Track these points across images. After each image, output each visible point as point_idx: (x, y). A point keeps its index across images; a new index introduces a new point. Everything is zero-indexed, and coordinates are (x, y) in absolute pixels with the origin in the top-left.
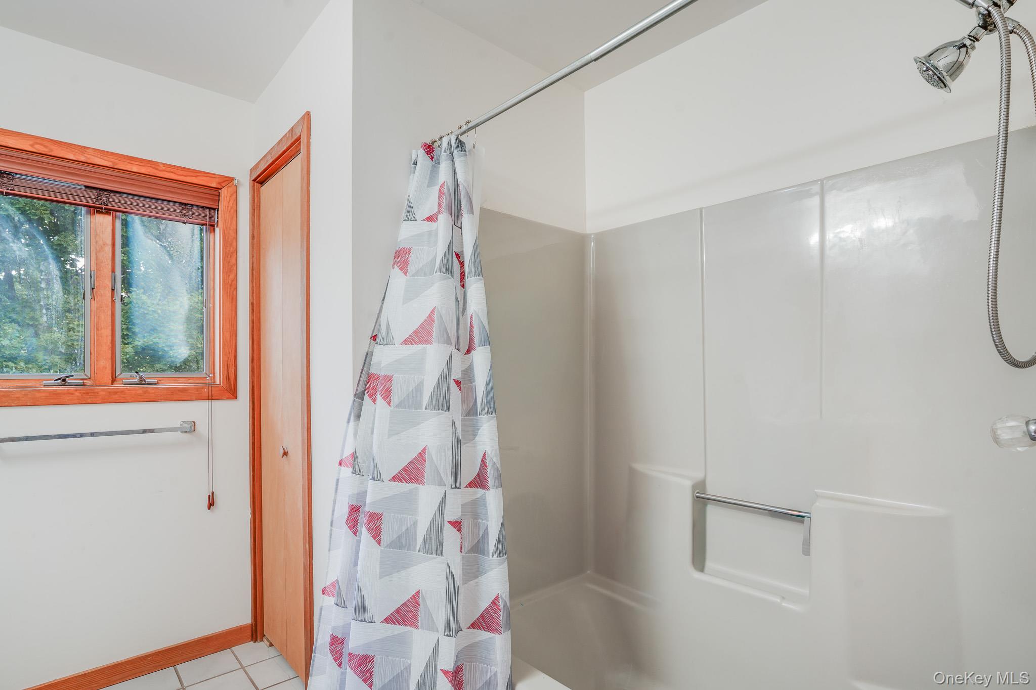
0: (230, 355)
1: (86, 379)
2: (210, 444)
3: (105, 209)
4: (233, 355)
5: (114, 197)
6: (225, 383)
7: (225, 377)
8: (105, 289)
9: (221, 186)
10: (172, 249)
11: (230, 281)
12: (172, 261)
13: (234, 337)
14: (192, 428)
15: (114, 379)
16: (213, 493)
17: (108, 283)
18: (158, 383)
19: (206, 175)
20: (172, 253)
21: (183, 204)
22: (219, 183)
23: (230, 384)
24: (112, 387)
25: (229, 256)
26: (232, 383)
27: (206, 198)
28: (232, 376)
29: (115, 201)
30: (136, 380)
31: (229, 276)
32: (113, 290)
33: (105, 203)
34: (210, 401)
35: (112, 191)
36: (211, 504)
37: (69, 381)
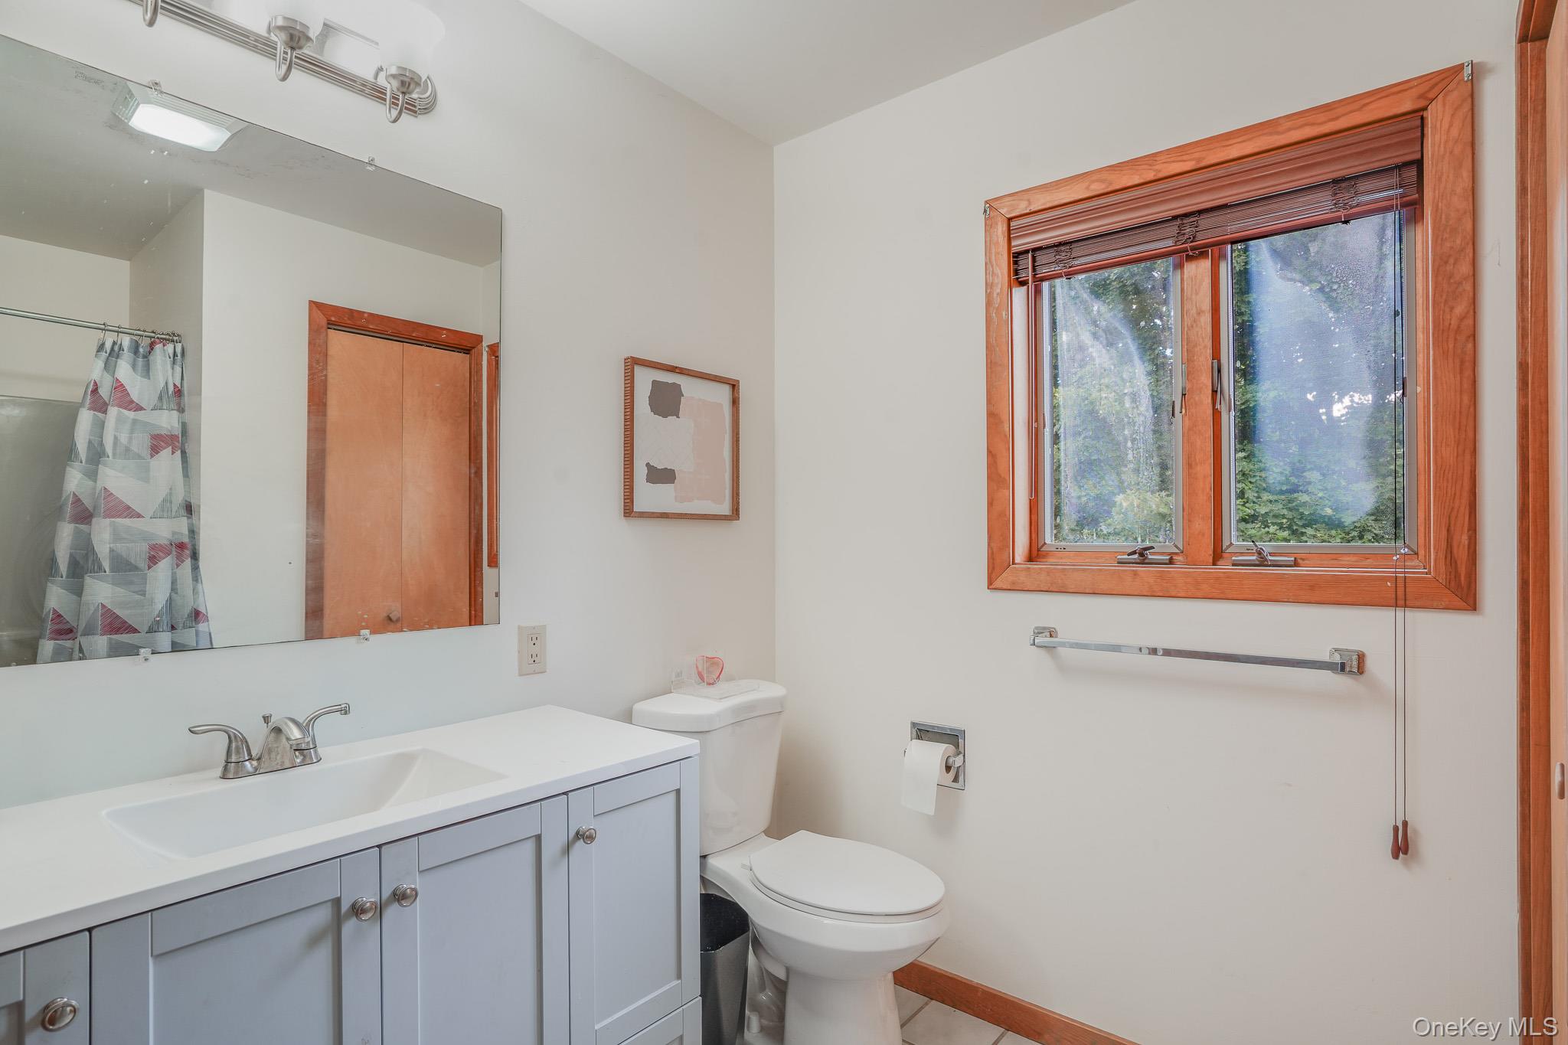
0: (1457, 501)
1: (1176, 554)
2: (1401, 709)
3: (1193, 249)
4: (1465, 501)
5: (1205, 222)
6: (1443, 569)
7: (1442, 555)
8: (1201, 392)
9: (1426, 98)
10: (1335, 287)
11: (1454, 322)
12: (1337, 311)
13: (1468, 457)
14: (1352, 665)
15: (1218, 555)
16: (1405, 824)
17: (1205, 382)
18: (1296, 564)
19: (1383, 94)
20: (1334, 295)
21: (1336, 181)
22: (1422, 96)
23: (1457, 575)
24: (1212, 569)
25: (1452, 261)
26: (1463, 571)
27: (1388, 146)
28: (1461, 554)
29: (1209, 230)
30: (1254, 558)
31: (1452, 308)
32: (1214, 392)
33: (1190, 238)
34: (1400, 613)
35: (1200, 212)
36: (1402, 845)
37: (1150, 557)
